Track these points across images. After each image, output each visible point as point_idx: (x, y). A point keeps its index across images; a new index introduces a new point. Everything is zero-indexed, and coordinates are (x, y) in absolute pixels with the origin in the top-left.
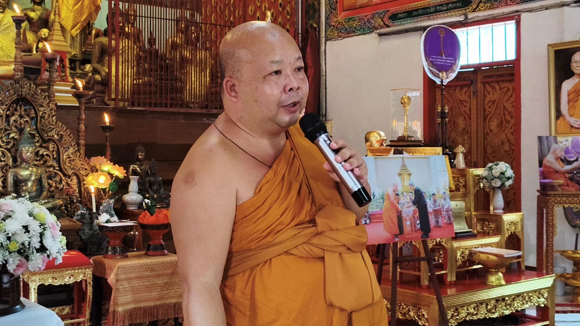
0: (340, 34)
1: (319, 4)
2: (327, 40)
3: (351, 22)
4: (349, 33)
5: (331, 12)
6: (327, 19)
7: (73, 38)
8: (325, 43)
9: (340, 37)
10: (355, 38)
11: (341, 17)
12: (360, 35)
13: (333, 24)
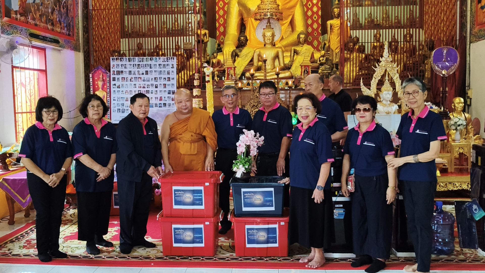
0: (476, 39)
1: (466, 22)
2: (470, 43)
3: (480, 32)
4: (480, 38)
5: (473, 26)
6: (471, 30)
7: (336, 54)
8: (470, 45)
9: (476, 41)
10: (482, 41)
11: (476, 30)
12: (484, 39)
13: (473, 33)
